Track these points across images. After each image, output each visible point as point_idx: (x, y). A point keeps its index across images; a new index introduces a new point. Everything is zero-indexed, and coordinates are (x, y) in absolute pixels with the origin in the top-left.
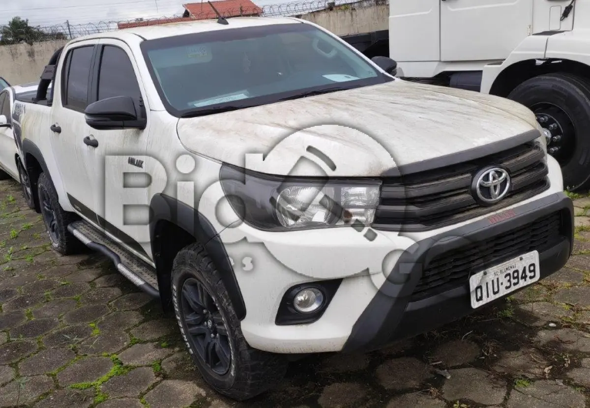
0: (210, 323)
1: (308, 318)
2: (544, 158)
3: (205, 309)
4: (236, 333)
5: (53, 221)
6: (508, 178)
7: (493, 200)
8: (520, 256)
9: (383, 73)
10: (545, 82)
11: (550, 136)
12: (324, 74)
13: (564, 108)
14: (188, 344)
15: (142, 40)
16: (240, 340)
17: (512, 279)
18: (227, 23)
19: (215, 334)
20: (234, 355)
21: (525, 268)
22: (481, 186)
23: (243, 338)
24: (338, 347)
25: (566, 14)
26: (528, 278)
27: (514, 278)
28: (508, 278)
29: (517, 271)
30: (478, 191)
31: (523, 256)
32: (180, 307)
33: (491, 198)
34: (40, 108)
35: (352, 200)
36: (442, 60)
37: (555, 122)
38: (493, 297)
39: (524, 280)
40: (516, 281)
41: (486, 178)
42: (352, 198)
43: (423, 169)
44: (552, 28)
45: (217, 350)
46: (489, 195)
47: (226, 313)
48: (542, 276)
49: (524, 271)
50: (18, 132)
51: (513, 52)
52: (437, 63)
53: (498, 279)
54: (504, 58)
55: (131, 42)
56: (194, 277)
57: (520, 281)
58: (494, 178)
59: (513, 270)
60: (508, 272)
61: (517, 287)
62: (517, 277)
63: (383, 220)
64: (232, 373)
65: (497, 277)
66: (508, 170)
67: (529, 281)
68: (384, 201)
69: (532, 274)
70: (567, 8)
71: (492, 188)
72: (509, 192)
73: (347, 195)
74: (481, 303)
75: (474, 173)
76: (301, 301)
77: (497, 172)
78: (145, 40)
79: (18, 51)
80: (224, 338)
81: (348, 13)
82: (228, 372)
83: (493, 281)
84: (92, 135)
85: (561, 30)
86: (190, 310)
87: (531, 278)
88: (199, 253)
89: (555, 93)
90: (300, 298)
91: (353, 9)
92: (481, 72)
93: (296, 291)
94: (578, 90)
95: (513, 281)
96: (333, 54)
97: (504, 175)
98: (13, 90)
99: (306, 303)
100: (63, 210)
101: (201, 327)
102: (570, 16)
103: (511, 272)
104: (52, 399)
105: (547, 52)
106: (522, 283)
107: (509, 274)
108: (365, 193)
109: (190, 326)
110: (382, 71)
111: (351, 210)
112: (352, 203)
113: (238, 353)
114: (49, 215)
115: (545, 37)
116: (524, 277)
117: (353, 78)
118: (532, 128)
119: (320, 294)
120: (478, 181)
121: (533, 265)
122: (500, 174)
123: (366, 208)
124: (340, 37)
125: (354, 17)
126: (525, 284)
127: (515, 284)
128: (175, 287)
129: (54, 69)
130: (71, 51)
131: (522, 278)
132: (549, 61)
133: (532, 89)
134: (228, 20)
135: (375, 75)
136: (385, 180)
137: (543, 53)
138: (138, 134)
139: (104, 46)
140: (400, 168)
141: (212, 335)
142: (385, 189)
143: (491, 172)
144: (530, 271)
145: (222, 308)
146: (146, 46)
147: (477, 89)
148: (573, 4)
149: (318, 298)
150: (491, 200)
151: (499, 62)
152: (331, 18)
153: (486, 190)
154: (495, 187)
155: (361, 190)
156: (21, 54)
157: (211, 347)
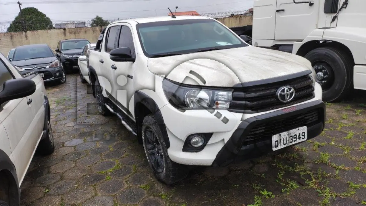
0: (156, 149)
1: (197, 150)
2: (313, 83)
3: (155, 143)
4: (166, 154)
5: (100, 101)
6: (294, 92)
7: (286, 101)
8: (298, 128)
9: (244, 43)
10: (322, 51)
11: (323, 75)
12: (217, 42)
13: (330, 63)
14: (147, 157)
15: (137, 23)
16: (167, 157)
17: (293, 139)
18: (175, 18)
19: (159, 154)
20: (165, 164)
21: (300, 134)
22: (280, 94)
23: (168, 157)
24: (210, 164)
25: (333, 20)
26: (301, 139)
27: (294, 138)
28: (291, 138)
29: (296, 135)
30: (279, 96)
31: (299, 128)
32: (145, 141)
33: (285, 100)
34: (97, 52)
35: (220, 98)
36: (275, 39)
37: (325, 69)
38: (283, 146)
39: (299, 139)
40: (295, 139)
41: (283, 91)
42: (220, 97)
43: (254, 85)
44: (327, 26)
45: (159, 161)
46: (284, 99)
47: (162, 145)
48: (308, 138)
49: (299, 135)
50: (88, 62)
51: (308, 36)
52: (273, 40)
53: (286, 138)
54: (303, 39)
55: (132, 24)
56: (151, 128)
57: (297, 140)
58: (287, 91)
59: (294, 134)
60: (291, 135)
61: (295, 143)
62: (296, 138)
63: (233, 108)
64: (164, 172)
65: (286, 137)
66: (294, 88)
67: (302, 140)
68: (234, 98)
69: (303, 137)
70: (334, 17)
71: (286, 95)
72: (294, 98)
73: (218, 95)
74: (277, 149)
75: (277, 88)
76: (194, 142)
77: (288, 88)
78: (138, 24)
79: (96, 30)
80: (161, 156)
81: (238, 18)
82: (163, 171)
83: (284, 139)
84: (114, 64)
85: (331, 27)
86: (149, 143)
87: (303, 138)
88: (153, 118)
89: (326, 56)
90: (194, 140)
91: (241, 17)
92: (292, 45)
93: (192, 137)
94: (337, 55)
95: (294, 139)
96: (222, 33)
97: (292, 90)
98: (90, 45)
99: (196, 143)
100: (104, 97)
101: (153, 150)
102: (336, 21)
103: (293, 135)
104: (88, 177)
105: (323, 37)
106: (298, 141)
107: (292, 136)
108: (226, 94)
109: (149, 150)
110: (244, 41)
111: (219, 102)
112: (220, 99)
113: (166, 163)
114: (98, 99)
115: (323, 30)
116: (299, 138)
117: (230, 44)
118: (308, 69)
119: (203, 139)
120: (279, 92)
121: (304, 133)
122: (290, 89)
123: (226, 101)
124: (229, 28)
125: (241, 20)
126: (300, 141)
127: (294, 141)
128: (143, 132)
129: (103, 36)
130: (110, 28)
131: (298, 138)
132: (325, 41)
133: (316, 54)
134: (176, 17)
135: (240, 43)
136: (235, 89)
137: (321, 37)
138: (132, 64)
139: (122, 26)
140: (242, 84)
141: (158, 154)
142: (235, 93)
143: (286, 88)
144: (302, 136)
145: (161, 142)
146: (139, 26)
147: (291, 52)
148: (337, 15)
149: (202, 141)
150: (285, 101)
151: (301, 41)
152: (231, 20)
153: (283, 97)
154: (287, 95)
155: (224, 93)
156: (97, 31)
157: (157, 159)
